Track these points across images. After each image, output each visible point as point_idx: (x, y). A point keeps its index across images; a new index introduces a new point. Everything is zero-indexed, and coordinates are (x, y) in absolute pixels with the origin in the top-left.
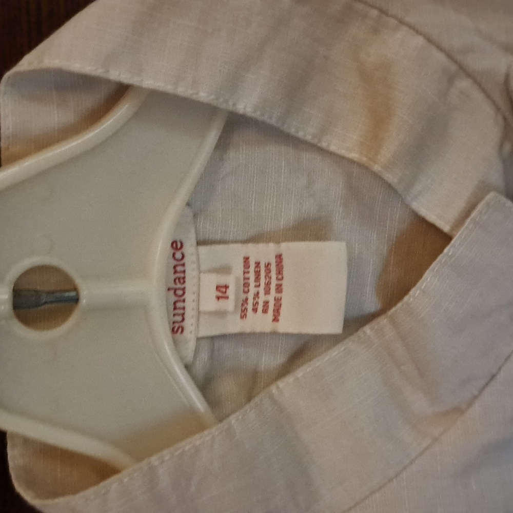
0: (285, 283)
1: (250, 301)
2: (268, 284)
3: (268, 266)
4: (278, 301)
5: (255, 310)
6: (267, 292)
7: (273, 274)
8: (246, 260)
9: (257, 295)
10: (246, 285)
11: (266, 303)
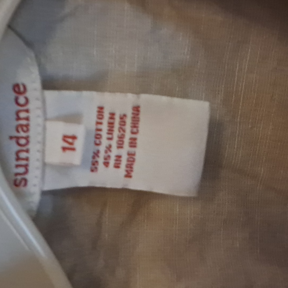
0: (140, 137)
1: (102, 154)
2: (121, 138)
3: (123, 118)
4: (131, 156)
5: (106, 164)
6: (120, 146)
7: (128, 128)
8: (101, 109)
9: (109, 148)
10: (98, 137)
11: (119, 157)
